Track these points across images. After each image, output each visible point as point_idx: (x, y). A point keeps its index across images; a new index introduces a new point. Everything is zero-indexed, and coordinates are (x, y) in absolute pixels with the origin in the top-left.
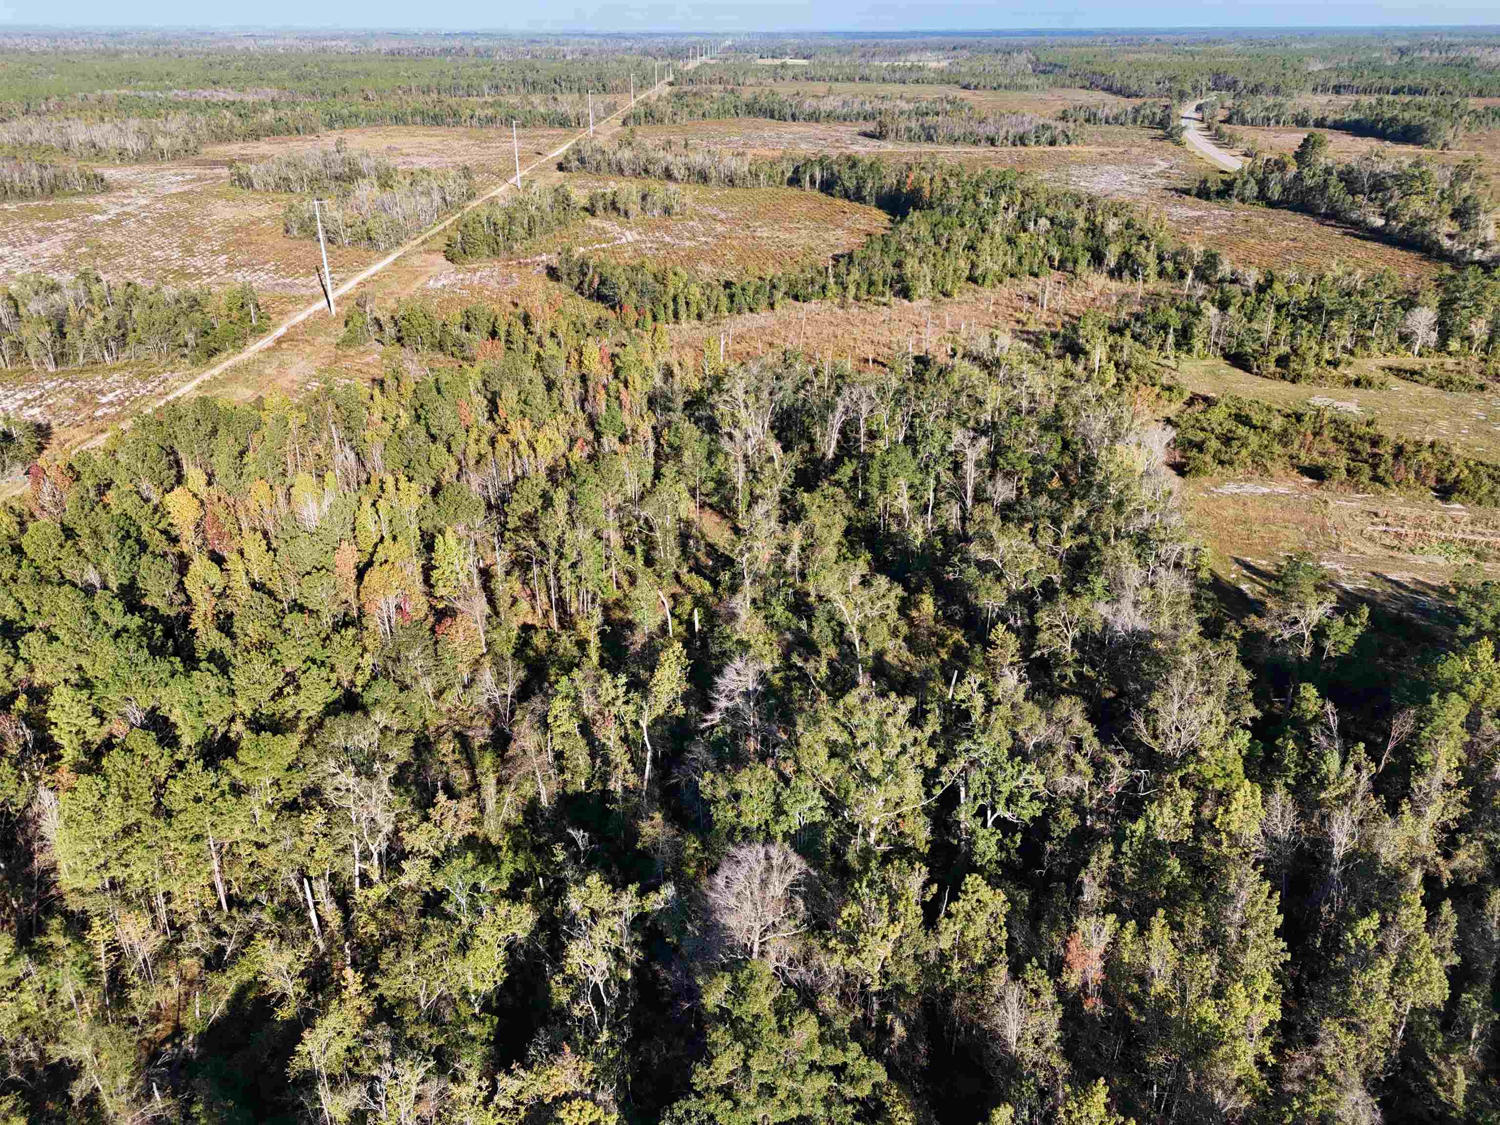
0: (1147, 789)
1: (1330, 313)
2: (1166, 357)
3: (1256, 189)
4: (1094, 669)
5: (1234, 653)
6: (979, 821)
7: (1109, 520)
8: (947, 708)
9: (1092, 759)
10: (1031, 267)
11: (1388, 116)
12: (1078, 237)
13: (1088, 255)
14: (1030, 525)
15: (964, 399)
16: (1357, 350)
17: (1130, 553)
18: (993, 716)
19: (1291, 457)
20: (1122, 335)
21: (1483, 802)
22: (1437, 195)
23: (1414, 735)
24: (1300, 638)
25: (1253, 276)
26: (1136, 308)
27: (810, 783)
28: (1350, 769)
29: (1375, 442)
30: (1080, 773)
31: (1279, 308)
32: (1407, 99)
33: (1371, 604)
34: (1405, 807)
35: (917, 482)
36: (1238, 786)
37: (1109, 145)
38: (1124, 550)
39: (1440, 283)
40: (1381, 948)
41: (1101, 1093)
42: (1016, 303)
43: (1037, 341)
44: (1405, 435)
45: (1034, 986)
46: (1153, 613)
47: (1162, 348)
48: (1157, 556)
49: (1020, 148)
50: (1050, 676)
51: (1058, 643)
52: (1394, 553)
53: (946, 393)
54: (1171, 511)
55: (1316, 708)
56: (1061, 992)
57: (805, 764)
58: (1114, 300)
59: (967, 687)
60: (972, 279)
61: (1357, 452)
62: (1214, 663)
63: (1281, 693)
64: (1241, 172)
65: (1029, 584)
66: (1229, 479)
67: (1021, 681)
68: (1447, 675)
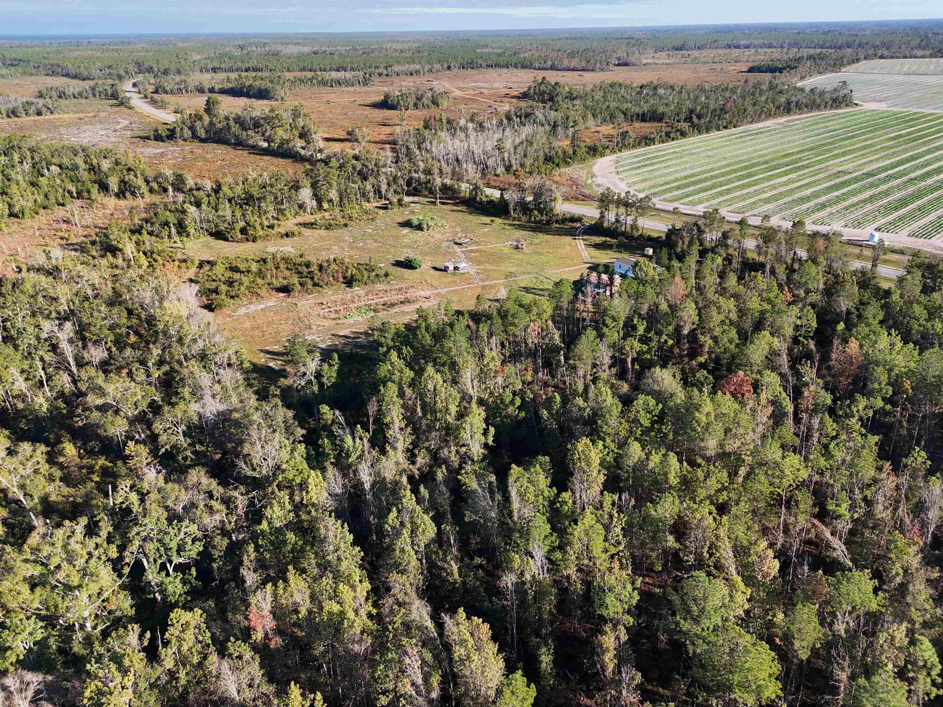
0: (260, 501)
1: (259, 199)
2: (175, 242)
3: (190, 132)
4: (203, 445)
5: (280, 403)
6: (163, 574)
7: (178, 351)
8: (112, 513)
9: (222, 499)
10: (57, 199)
11: (247, 84)
12: (85, 175)
13: (96, 186)
14: (125, 371)
15: (40, 299)
16: (280, 217)
17: (199, 367)
18: (148, 503)
19: (269, 284)
20: (140, 234)
21: (418, 429)
22: (289, 127)
23: (380, 410)
24: (310, 382)
25: (208, 185)
26: (144, 215)
27: (22, 616)
28: (358, 440)
29: (308, 266)
30: (218, 511)
31: (230, 201)
32: (254, 74)
33: (337, 351)
34: (388, 448)
35: (26, 367)
36: (308, 476)
37: (82, 112)
38: (194, 366)
39: (307, 173)
40: (402, 524)
41: (295, 691)
42: (55, 225)
43: (81, 248)
44: (320, 258)
45: (237, 654)
46: (226, 398)
47: (169, 236)
48: (216, 363)
49: (15, 119)
50: (177, 461)
51: (174, 439)
52: (338, 321)
53: (25, 299)
54: (213, 334)
55: (331, 416)
56: (255, 648)
57: (12, 605)
58: (127, 212)
59: (122, 492)
60: (11, 215)
61: (301, 273)
62: (271, 414)
63: (311, 415)
64: (176, 122)
65: (140, 408)
66: (240, 306)
67: (158, 472)
68: (383, 375)
